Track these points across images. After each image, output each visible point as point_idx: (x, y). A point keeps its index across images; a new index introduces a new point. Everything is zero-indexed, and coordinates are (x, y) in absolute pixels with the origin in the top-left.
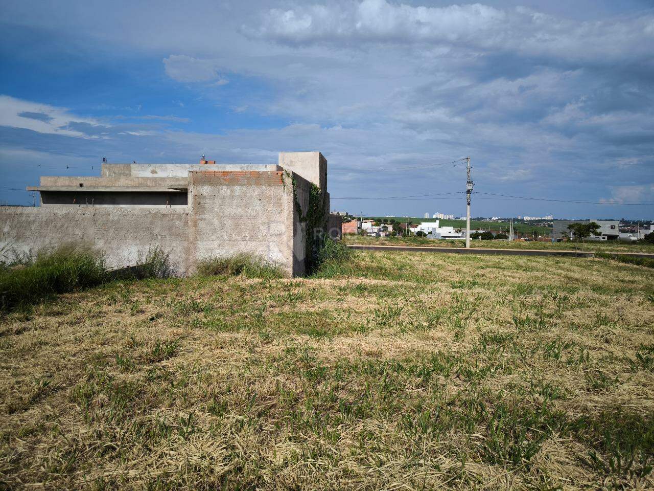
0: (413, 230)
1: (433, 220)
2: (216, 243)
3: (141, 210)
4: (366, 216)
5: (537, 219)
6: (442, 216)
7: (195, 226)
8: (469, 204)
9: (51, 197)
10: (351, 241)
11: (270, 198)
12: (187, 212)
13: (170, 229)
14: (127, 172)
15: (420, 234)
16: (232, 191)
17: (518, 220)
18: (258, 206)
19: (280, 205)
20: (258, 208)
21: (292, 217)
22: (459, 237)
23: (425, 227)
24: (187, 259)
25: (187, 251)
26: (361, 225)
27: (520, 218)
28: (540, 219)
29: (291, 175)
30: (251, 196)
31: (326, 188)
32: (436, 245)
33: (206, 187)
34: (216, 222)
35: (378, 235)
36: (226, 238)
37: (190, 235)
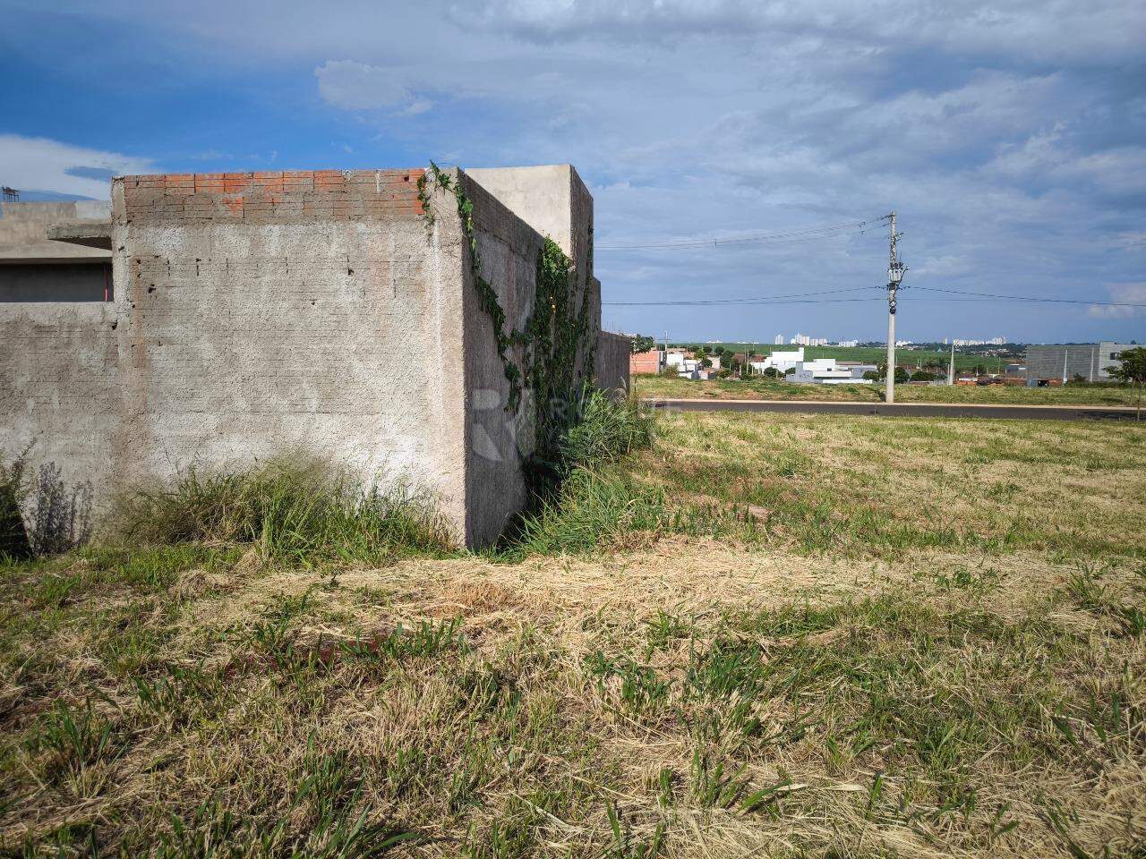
0: (757, 365)
1: (794, 348)
2: (212, 421)
4: (673, 342)
5: (977, 343)
6: (806, 341)
7: (142, 362)
8: (893, 312)
10: (651, 392)
11: (382, 264)
12: (113, 318)
13: (62, 374)
15: (771, 372)
16: (256, 243)
17: (942, 346)
18: (344, 294)
19: (420, 289)
20: (345, 299)
21: (460, 332)
22: (847, 378)
23: (780, 360)
24: (120, 474)
25: (120, 447)
26: (665, 358)
27: (944, 342)
28: (982, 343)
29: (454, 180)
30: (320, 259)
31: (589, 265)
32: (824, 397)
33: (168, 232)
34: (206, 348)
35: (696, 377)
36: (241, 404)
37: (126, 396)
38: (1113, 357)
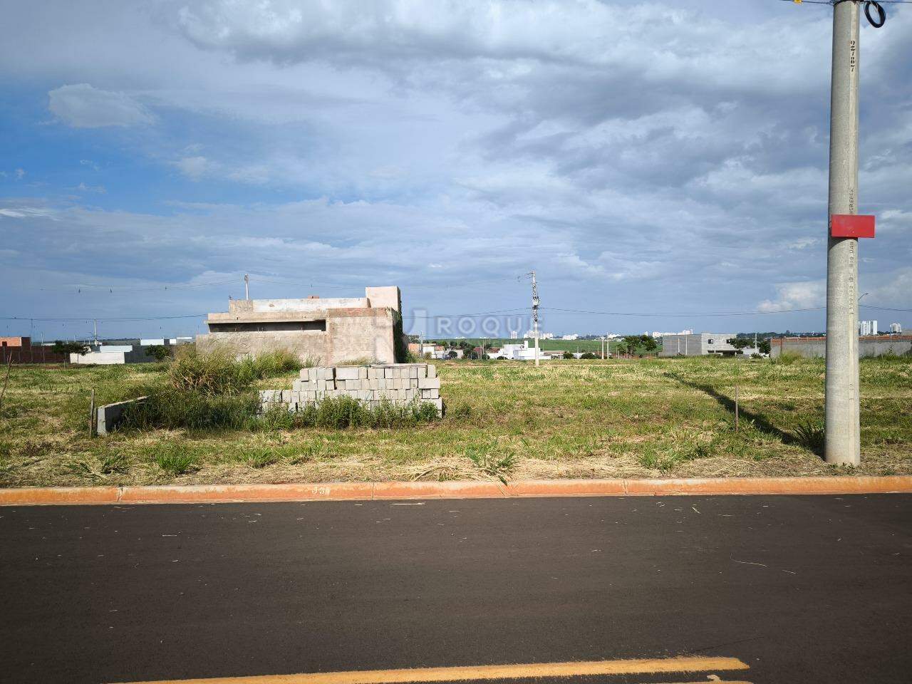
0: (491, 355)
1: (521, 341)
2: (345, 352)
7: (332, 342)
9: (216, 327)
12: (325, 334)
13: (315, 345)
14: (250, 306)
19: (385, 328)
20: (371, 330)
23: (508, 351)
26: (422, 349)
27: (646, 335)
30: (367, 323)
33: (337, 319)
37: (328, 349)
38: (710, 342)
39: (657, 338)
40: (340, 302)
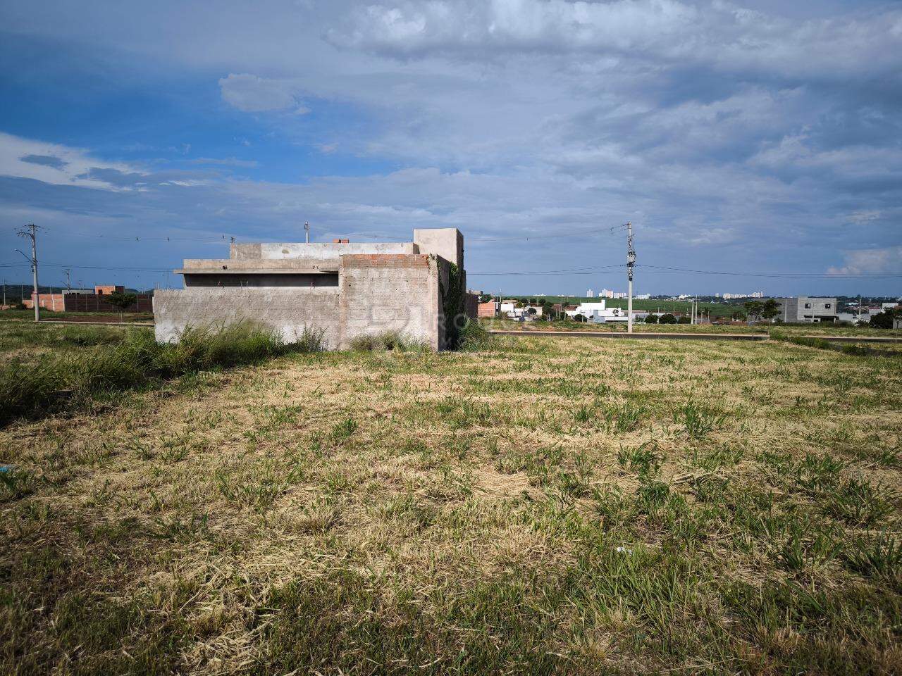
0: (569, 313)
1: (597, 300)
2: (366, 322)
3: (294, 292)
4: (507, 296)
5: (741, 296)
6: (610, 294)
7: (346, 306)
8: (631, 280)
9: (195, 279)
11: (416, 279)
12: (338, 293)
13: (322, 309)
15: (579, 318)
16: (380, 273)
17: (715, 299)
18: (405, 287)
19: (426, 286)
20: (406, 289)
21: (437, 297)
23: (586, 309)
24: (338, 338)
25: (339, 329)
26: (500, 307)
27: (717, 296)
28: (746, 296)
29: (436, 258)
30: (399, 278)
31: (462, 265)
32: (592, 330)
33: (355, 270)
34: (365, 302)
35: (522, 319)
37: (341, 315)
38: (807, 306)
39: (728, 300)
40: (377, 248)
